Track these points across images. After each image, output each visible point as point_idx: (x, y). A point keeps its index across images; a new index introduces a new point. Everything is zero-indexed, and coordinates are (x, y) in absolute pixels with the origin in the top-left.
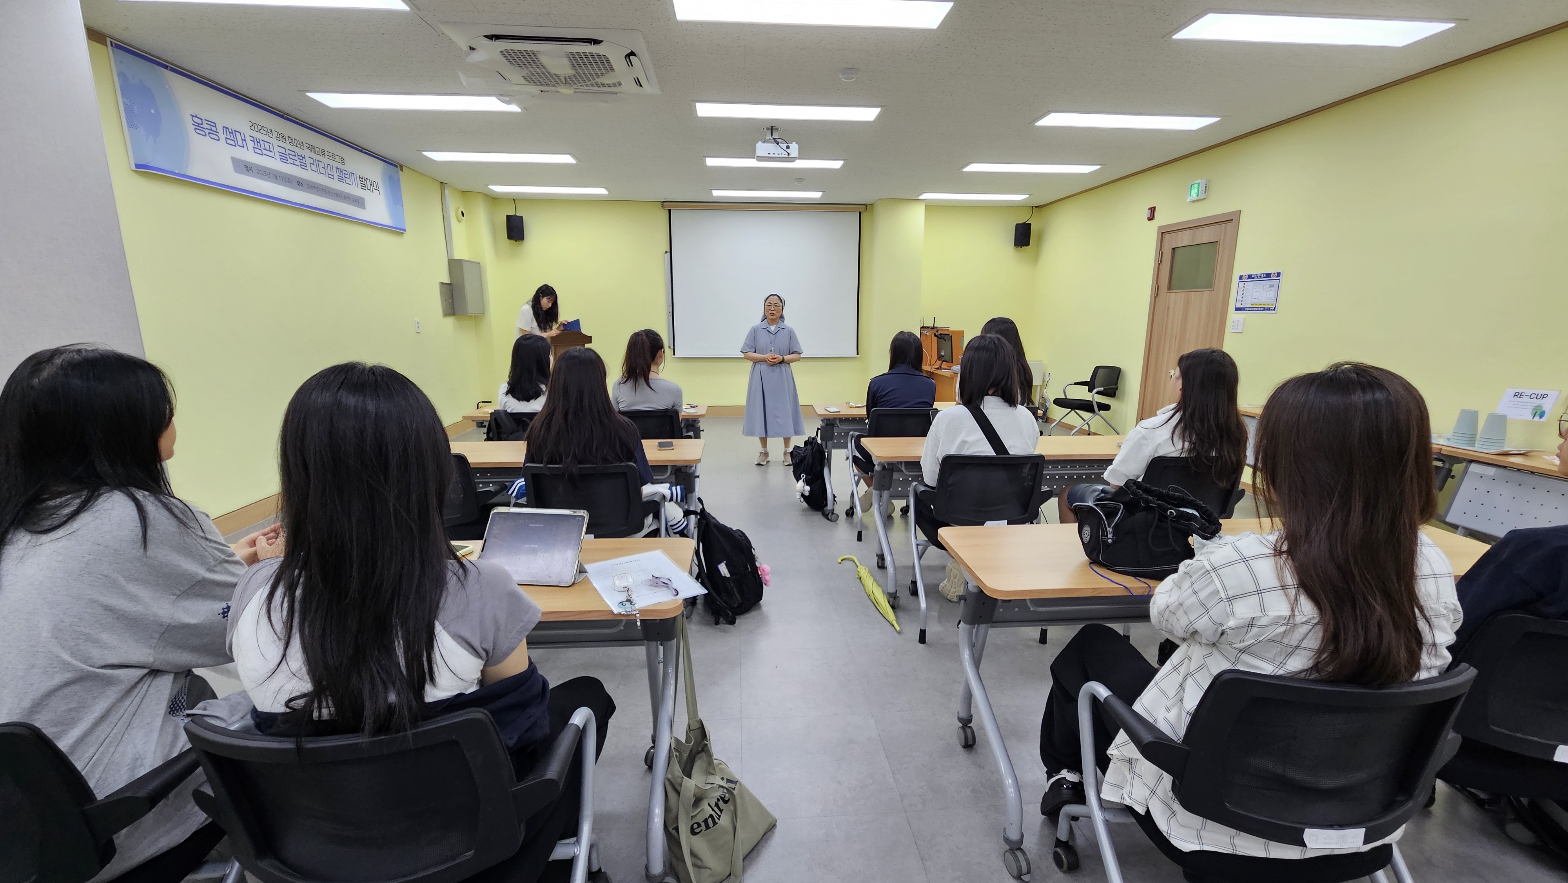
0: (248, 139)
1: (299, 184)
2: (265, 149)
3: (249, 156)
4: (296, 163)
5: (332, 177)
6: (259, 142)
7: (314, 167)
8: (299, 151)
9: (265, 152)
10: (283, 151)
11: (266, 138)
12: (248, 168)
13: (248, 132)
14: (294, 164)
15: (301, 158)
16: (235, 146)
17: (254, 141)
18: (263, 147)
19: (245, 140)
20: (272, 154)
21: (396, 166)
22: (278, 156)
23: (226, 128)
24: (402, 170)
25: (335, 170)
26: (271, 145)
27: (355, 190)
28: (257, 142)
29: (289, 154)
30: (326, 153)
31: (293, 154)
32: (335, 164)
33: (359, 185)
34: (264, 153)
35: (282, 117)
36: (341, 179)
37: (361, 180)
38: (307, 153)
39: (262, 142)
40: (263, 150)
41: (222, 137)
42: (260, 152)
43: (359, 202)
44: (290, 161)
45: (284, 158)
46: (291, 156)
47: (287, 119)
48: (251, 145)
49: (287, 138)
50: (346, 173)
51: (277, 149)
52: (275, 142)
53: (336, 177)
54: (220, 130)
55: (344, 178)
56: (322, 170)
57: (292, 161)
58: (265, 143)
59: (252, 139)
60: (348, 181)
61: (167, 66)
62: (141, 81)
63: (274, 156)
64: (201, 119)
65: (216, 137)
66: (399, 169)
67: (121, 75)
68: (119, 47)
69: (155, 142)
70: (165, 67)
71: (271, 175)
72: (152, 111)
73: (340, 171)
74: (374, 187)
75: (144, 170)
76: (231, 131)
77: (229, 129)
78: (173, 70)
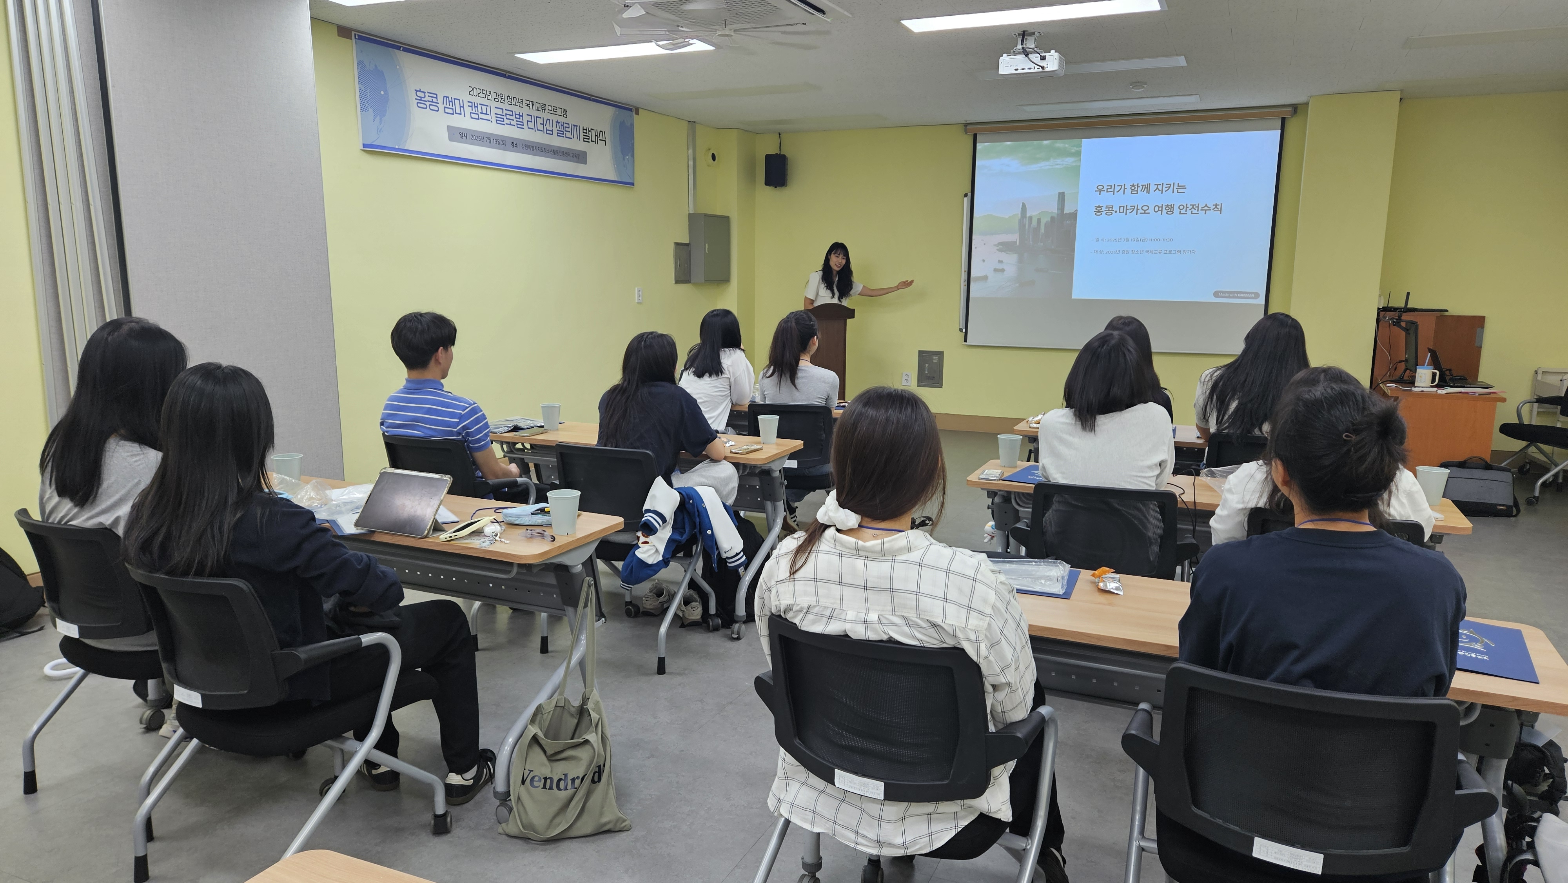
0: (466, 104)
1: (514, 145)
2: (482, 113)
3: (465, 122)
4: (512, 122)
5: (551, 133)
6: (477, 107)
7: (531, 125)
8: (517, 110)
10: (500, 112)
11: (485, 102)
12: (462, 135)
13: (466, 98)
14: (510, 124)
15: (518, 117)
16: (453, 114)
17: (472, 106)
18: (480, 111)
19: (463, 107)
20: (488, 117)
21: (631, 110)
22: (494, 119)
24: (637, 113)
25: (555, 124)
26: (488, 108)
27: (577, 144)
28: (475, 107)
29: (506, 114)
30: (547, 107)
31: (511, 113)
32: (555, 118)
33: (582, 137)
34: (480, 117)
35: (504, 76)
36: (560, 134)
37: (586, 131)
38: (525, 110)
39: (479, 107)
40: (480, 115)
41: (441, 106)
42: (476, 116)
43: (580, 157)
44: (505, 121)
45: (500, 121)
46: (508, 117)
47: (509, 77)
48: (468, 110)
49: (506, 97)
50: (568, 126)
51: (494, 111)
52: (493, 104)
53: (555, 132)
54: (440, 100)
55: (565, 132)
56: (540, 127)
57: (508, 122)
58: (483, 106)
59: (470, 104)
60: (569, 135)
61: (401, 47)
62: (376, 66)
63: (490, 119)
64: (424, 93)
65: (436, 108)
66: (634, 113)
67: (360, 63)
68: (361, 38)
69: (381, 122)
70: (398, 48)
71: (485, 139)
72: (382, 93)
73: (561, 125)
74: (600, 138)
75: (370, 149)
76: (450, 100)
77: (448, 97)
78: (405, 50)
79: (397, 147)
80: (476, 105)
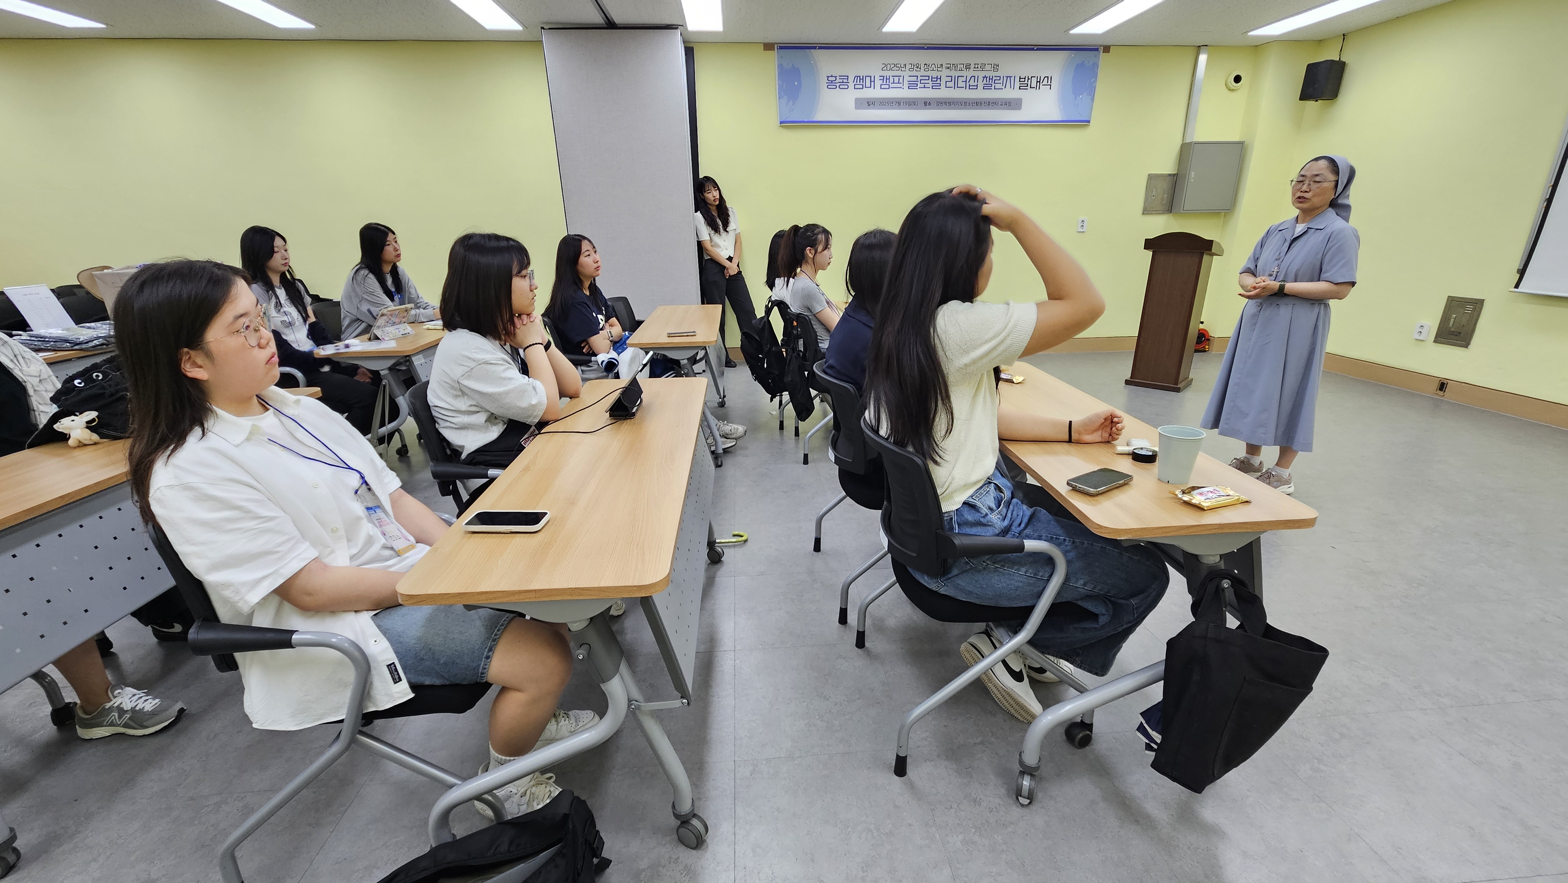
0: (877, 79)
1: (927, 103)
2: (893, 83)
3: (876, 93)
4: (927, 85)
5: (976, 87)
6: (889, 79)
7: (951, 84)
8: (934, 74)
9: (891, 85)
10: (915, 79)
11: (899, 73)
12: (870, 103)
13: (877, 73)
14: (924, 87)
15: (936, 79)
16: (863, 88)
17: (883, 80)
18: (891, 81)
19: (874, 81)
20: (900, 86)
21: (1097, 50)
22: (906, 85)
23: (857, 77)
24: (1107, 51)
25: (981, 79)
26: (901, 78)
27: (1009, 93)
29: (921, 80)
30: (972, 66)
31: (927, 78)
32: (982, 74)
33: (1017, 84)
35: (923, 48)
36: (988, 87)
37: (1024, 80)
38: (944, 73)
39: (891, 79)
41: (851, 85)
42: (887, 86)
43: (1013, 104)
44: (919, 85)
45: (912, 86)
46: (922, 82)
47: (928, 48)
48: (878, 83)
49: (923, 66)
50: (999, 78)
51: (907, 79)
52: (907, 74)
53: (981, 86)
54: (851, 79)
55: (995, 85)
56: (963, 84)
57: (922, 85)
58: (896, 78)
59: (882, 78)
60: (997, 86)
61: (817, 46)
62: (793, 65)
63: (902, 86)
64: (836, 77)
65: (847, 87)
66: (1102, 51)
67: (780, 66)
68: (781, 48)
69: (794, 104)
70: (815, 48)
71: (894, 103)
72: (796, 83)
73: (990, 79)
74: (1043, 84)
75: (784, 123)
76: (861, 78)
77: (860, 77)
78: (820, 48)
79: (806, 120)
80: (888, 78)
